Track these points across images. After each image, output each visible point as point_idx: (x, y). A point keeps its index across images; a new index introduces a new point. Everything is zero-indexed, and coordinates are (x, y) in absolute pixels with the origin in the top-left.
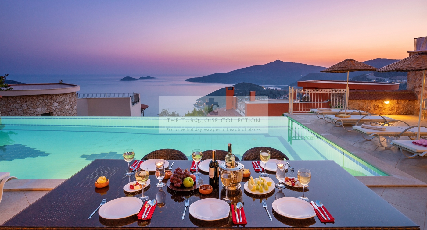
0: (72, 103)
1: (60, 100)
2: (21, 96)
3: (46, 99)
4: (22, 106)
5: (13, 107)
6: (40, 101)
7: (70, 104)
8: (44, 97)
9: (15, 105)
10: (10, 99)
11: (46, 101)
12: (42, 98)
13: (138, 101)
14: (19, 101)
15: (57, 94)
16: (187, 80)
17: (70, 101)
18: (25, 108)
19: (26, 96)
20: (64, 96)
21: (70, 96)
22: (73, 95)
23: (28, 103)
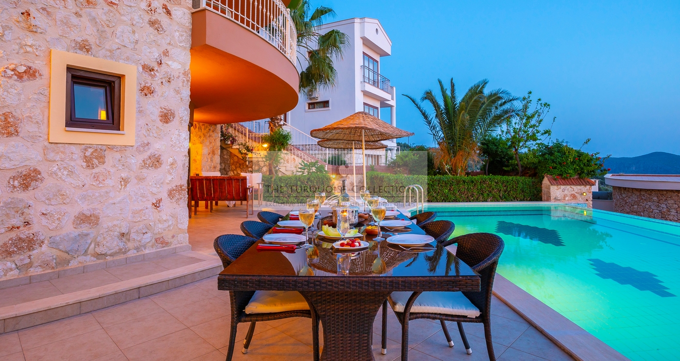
2: (659, 190)
4: (659, 206)
5: (647, 206)
9: (649, 203)
14: (655, 198)
23: (669, 202)
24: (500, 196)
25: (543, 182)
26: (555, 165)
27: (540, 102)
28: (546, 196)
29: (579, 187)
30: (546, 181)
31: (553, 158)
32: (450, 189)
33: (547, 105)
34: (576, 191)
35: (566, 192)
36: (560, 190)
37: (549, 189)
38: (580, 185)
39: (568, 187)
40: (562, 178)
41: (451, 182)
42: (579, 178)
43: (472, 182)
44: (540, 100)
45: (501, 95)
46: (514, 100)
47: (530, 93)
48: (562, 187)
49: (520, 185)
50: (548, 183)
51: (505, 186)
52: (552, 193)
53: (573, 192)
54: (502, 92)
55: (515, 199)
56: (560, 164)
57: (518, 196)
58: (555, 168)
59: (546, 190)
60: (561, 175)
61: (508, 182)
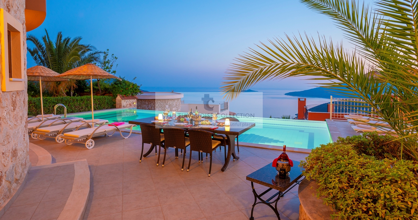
0: (177, 106)
1: (170, 104)
2: (148, 99)
3: (162, 102)
4: (148, 106)
5: (144, 107)
6: (158, 103)
7: (176, 107)
8: (160, 100)
9: (145, 105)
10: (142, 101)
11: (162, 103)
12: (159, 101)
13: (227, 108)
14: (147, 103)
15: (168, 99)
16: (286, 94)
17: (176, 105)
18: (150, 108)
19: (151, 99)
20: (173, 101)
21: (177, 101)
22: (178, 100)
23: (152, 104)
24: (96, 107)
25: (117, 98)
26: (123, 90)
27: (113, 56)
28: (118, 106)
29: (132, 100)
30: (119, 98)
31: (122, 86)
32: (69, 105)
33: (116, 58)
34: (131, 102)
35: (128, 103)
36: (126, 102)
37: (121, 101)
38: (133, 99)
39: (128, 100)
40: (126, 96)
41: (70, 101)
42: (132, 96)
43: (82, 100)
44: (113, 55)
45: (90, 48)
46: (100, 53)
47: (108, 50)
48: (126, 100)
49: (106, 101)
50: (120, 99)
51: (99, 101)
52: (122, 104)
53: (130, 103)
54: (91, 46)
55: (104, 108)
56: (125, 89)
57: (105, 106)
58: (123, 91)
59: (119, 102)
60: (125, 95)
61: (100, 99)
